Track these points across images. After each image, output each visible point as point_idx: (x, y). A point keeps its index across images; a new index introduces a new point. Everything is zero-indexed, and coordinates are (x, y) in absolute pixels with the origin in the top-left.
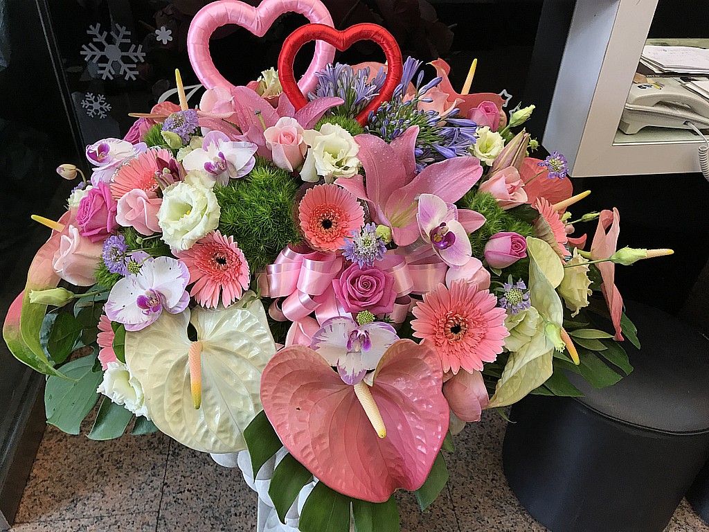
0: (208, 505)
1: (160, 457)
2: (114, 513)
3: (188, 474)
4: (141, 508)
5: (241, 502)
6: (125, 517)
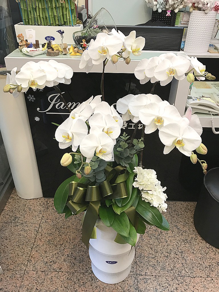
0: (55, 224)
1: (43, 208)
2: (27, 223)
3: (50, 214)
4: (35, 222)
5: (65, 224)
6: (30, 224)
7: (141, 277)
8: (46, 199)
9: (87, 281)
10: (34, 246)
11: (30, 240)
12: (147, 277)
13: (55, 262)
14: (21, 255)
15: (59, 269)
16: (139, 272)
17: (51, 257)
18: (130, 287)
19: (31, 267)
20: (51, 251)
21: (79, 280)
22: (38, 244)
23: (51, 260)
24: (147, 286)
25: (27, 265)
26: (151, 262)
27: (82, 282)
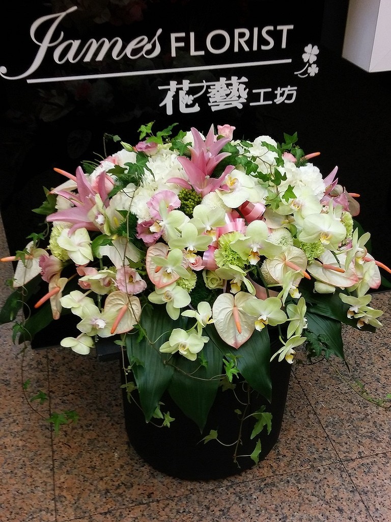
0: (91, 401)
1: (42, 374)
2: (11, 415)
3: (69, 383)
6: (21, 417)
7: (352, 465)
8: (43, 352)
9: (228, 506)
10: (57, 464)
11: (38, 453)
12: (365, 461)
13: (129, 484)
14: (28, 490)
15: (146, 498)
16: (345, 455)
17: (112, 475)
18: (337, 490)
19: (70, 511)
20: (107, 464)
21: (208, 508)
22: (65, 455)
23: (116, 484)
24: (375, 479)
25: (56, 510)
26: (363, 429)
27: (218, 509)
